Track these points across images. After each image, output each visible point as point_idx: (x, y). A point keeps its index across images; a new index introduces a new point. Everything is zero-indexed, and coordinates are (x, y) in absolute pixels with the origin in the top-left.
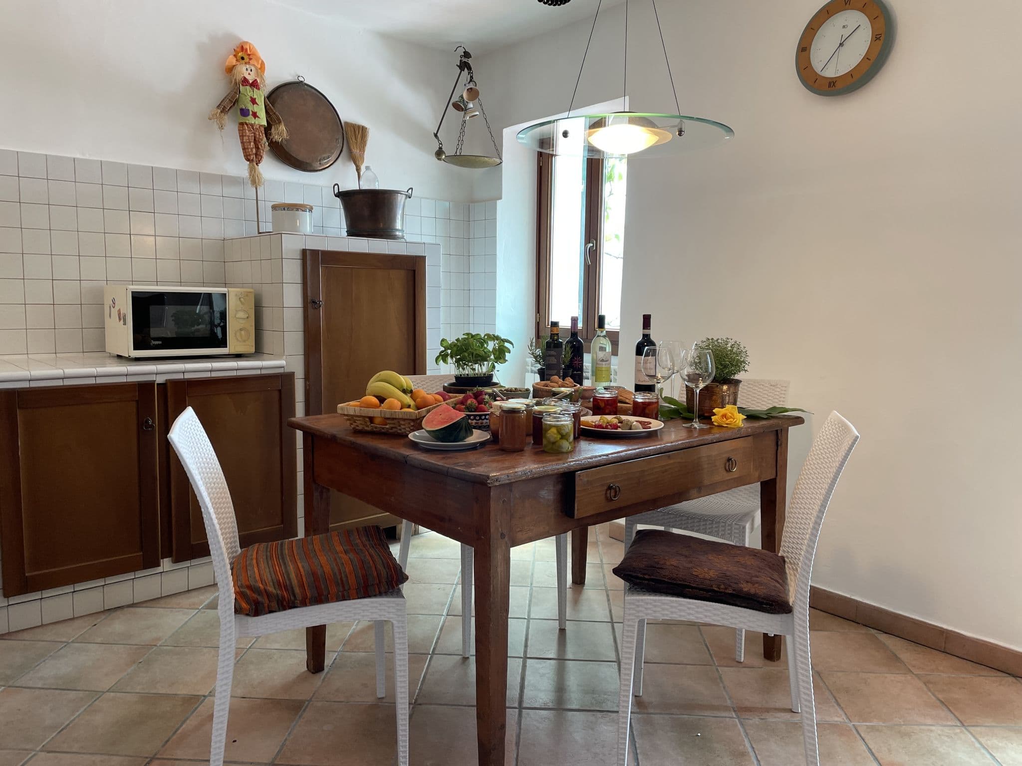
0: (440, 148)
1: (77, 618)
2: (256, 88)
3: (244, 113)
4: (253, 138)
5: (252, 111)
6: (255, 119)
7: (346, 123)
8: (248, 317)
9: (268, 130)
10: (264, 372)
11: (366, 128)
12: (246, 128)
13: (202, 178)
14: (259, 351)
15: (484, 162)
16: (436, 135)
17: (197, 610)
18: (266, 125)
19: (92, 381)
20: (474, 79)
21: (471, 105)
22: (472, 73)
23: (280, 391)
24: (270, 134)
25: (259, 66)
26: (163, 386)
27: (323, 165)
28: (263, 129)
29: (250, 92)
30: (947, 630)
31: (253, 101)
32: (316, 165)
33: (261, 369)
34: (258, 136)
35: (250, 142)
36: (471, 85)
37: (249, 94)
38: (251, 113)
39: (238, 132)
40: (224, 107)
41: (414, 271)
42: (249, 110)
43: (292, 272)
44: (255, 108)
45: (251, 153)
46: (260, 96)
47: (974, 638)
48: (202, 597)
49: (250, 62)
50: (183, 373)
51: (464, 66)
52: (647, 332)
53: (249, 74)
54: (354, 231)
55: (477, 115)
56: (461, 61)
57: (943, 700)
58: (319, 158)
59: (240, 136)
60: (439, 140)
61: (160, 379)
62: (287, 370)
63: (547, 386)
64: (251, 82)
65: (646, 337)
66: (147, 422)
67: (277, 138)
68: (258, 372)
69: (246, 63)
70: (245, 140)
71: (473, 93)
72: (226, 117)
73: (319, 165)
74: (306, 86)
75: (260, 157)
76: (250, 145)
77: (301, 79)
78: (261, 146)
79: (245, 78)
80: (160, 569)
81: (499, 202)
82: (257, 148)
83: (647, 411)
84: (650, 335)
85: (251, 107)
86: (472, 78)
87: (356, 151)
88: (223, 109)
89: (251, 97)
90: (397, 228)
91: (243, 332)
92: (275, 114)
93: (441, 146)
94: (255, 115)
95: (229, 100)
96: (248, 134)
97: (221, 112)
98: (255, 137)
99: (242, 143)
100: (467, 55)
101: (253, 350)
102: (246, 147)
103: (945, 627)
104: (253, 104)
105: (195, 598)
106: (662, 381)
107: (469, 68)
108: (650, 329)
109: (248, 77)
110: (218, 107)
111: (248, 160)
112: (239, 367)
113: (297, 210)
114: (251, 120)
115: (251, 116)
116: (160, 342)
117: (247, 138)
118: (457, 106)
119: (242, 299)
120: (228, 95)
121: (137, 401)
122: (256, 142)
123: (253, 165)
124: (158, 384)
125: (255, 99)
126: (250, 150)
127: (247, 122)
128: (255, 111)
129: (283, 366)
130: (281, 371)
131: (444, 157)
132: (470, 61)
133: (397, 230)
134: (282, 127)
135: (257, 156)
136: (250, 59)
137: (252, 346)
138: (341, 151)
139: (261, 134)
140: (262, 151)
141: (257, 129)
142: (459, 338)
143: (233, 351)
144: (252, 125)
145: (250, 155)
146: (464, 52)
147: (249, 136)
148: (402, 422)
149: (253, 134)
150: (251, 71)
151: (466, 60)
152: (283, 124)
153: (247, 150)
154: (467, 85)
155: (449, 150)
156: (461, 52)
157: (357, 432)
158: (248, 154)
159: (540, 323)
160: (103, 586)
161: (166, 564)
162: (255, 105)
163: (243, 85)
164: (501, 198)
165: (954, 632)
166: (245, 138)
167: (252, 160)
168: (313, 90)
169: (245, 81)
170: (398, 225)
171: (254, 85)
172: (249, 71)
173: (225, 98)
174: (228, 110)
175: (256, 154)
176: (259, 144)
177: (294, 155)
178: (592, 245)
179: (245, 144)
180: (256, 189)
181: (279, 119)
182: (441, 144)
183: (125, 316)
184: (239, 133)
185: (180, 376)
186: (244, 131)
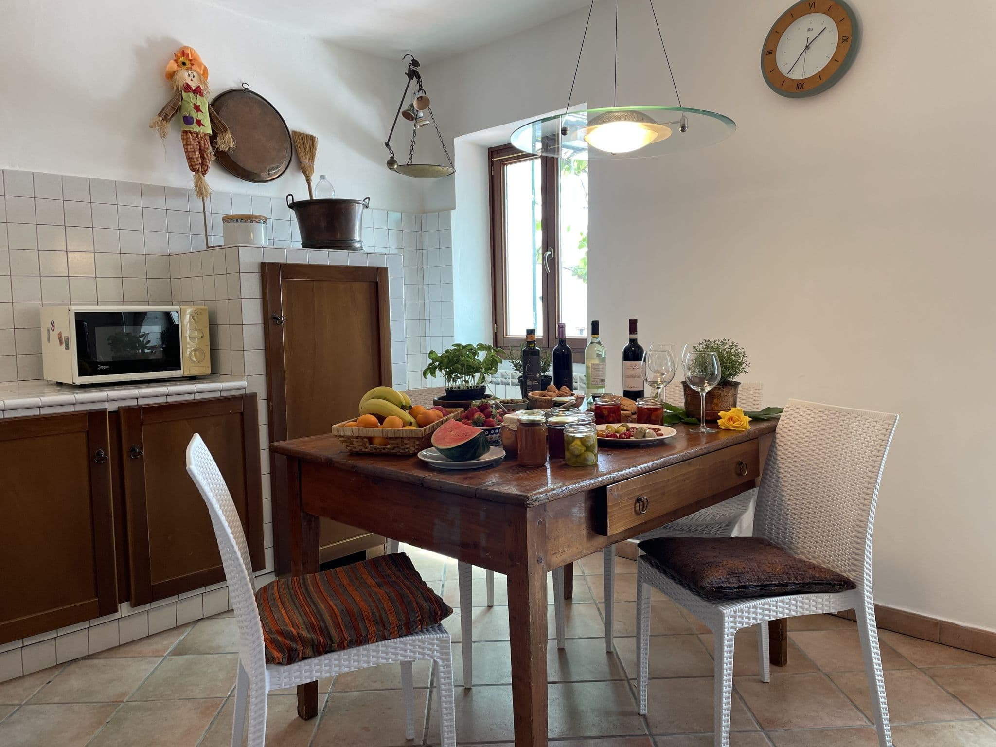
0: (392, 158)
1: (28, 675)
2: (200, 95)
3: (188, 120)
4: (198, 147)
5: (196, 119)
6: (199, 127)
7: (294, 132)
8: (202, 337)
9: (213, 138)
10: (224, 394)
11: (315, 138)
12: (191, 137)
13: (143, 190)
14: (215, 373)
15: (437, 172)
16: (387, 145)
17: (163, 658)
18: (211, 133)
19: (36, 412)
20: (424, 88)
21: (421, 114)
22: (421, 81)
23: (242, 414)
24: (216, 143)
25: (202, 73)
26: (115, 414)
27: (272, 176)
28: (208, 138)
29: (193, 98)
30: (940, 621)
31: (197, 109)
32: (264, 175)
33: (221, 391)
34: (203, 145)
35: (195, 152)
36: (421, 94)
37: (192, 101)
38: (195, 121)
39: (181, 140)
40: (166, 114)
41: (377, 283)
42: (192, 118)
43: (251, 286)
44: (200, 116)
45: (196, 163)
46: (204, 103)
47: (969, 628)
48: (165, 643)
49: (192, 67)
50: (137, 399)
51: (413, 74)
52: (633, 336)
53: (192, 80)
54: (309, 243)
55: (428, 124)
56: (409, 69)
57: (953, 693)
58: (268, 169)
59: (184, 145)
60: (390, 149)
61: (112, 407)
62: (248, 391)
63: (544, 396)
64: (194, 88)
65: (633, 341)
66: (99, 454)
67: (223, 147)
68: (218, 395)
69: (188, 69)
70: (189, 150)
71: (424, 102)
72: (168, 125)
73: (268, 176)
74: (251, 94)
75: (206, 167)
76: (196, 154)
77: (246, 86)
78: (207, 155)
79: (187, 84)
80: (117, 615)
81: (453, 212)
82: (203, 158)
83: (653, 418)
84: (637, 339)
85: (195, 115)
86: (422, 87)
87: (305, 161)
88: (165, 116)
89: (195, 104)
90: (355, 239)
91: (197, 352)
92: (220, 121)
93: (392, 155)
94: (199, 123)
95: (172, 107)
96: (192, 143)
97: (163, 120)
99: (187, 152)
100: (415, 63)
101: (208, 371)
102: (191, 156)
103: (939, 618)
104: (197, 112)
105: (158, 644)
106: (662, 386)
107: (418, 77)
108: (637, 334)
109: (190, 83)
110: (160, 114)
111: (193, 170)
112: (197, 390)
113: (252, 221)
115: (195, 124)
116: (108, 367)
117: (192, 147)
118: (407, 115)
119: (195, 317)
120: (169, 103)
121: (87, 432)
122: (202, 151)
123: (199, 176)
124: (109, 412)
125: (199, 106)
126: (195, 160)
127: (191, 130)
128: (200, 118)
129: (244, 386)
130: (242, 392)
131: (396, 166)
132: (418, 69)
133: (356, 241)
134: (229, 136)
135: (203, 167)
136: (192, 64)
137: (208, 367)
138: (290, 161)
139: (206, 143)
140: (208, 161)
141: (202, 137)
142: (448, 349)
143: (188, 374)
144: (197, 134)
145: (195, 165)
146: (412, 61)
147: (193, 145)
148: (406, 441)
149: (198, 143)
150: (194, 77)
151: (415, 68)
153: (192, 160)
154: (417, 94)
155: (401, 159)
156: (409, 60)
157: (354, 454)
158: (193, 163)
159: (498, 333)
160: (55, 638)
161: (124, 608)
162: (199, 113)
163: (185, 92)
164: (454, 208)
165: (949, 623)
166: (189, 147)
167: (198, 170)
168: (259, 98)
169: (187, 87)
170: (356, 237)
171: (197, 91)
172: (191, 77)
173: (167, 105)
174: (171, 118)
175: (202, 164)
176: (205, 154)
177: (241, 165)
178: (550, 253)
179: (190, 153)
180: (203, 200)
181: (225, 128)
182: (393, 153)
183: (68, 339)
184: (183, 142)
185: (134, 403)
186: (188, 140)
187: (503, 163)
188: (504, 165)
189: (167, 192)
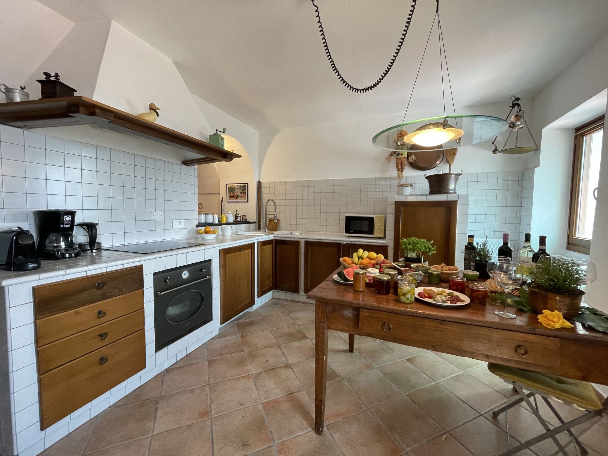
3: (398, 155)
6: (402, 156)
8: (381, 225)
9: (407, 158)
10: (378, 244)
11: (457, 149)
12: (398, 159)
13: (383, 179)
16: (494, 143)
21: (518, 123)
24: (408, 160)
28: (405, 159)
29: (401, 147)
33: (377, 243)
35: (400, 164)
36: (519, 113)
38: (400, 154)
39: (395, 162)
40: (391, 154)
41: (450, 208)
43: (391, 209)
46: (405, 148)
51: (515, 105)
54: (432, 192)
55: (523, 127)
56: (512, 103)
60: (495, 145)
61: (344, 243)
62: (387, 245)
67: (411, 160)
68: (376, 244)
69: (401, 138)
72: (392, 158)
75: (403, 168)
78: (404, 164)
81: (536, 169)
82: (402, 166)
86: (520, 109)
87: (449, 159)
89: (401, 149)
91: (379, 230)
93: (496, 147)
94: (402, 154)
95: (393, 152)
97: (390, 156)
98: (401, 162)
99: (396, 165)
100: (517, 99)
101: (382, 237)
107: (518, 105)
109: (401, 142)
111: (398, 170)
113: (403, 186)
114: (400, 156)
115: (400, 155)
116: (353, 232)
119: (379, 219)
121: (337, 248)
122: (402, 164)
123: (400, 172)
130: (385, 244)
131: (497, 152)
132: (519, 102)
136: (403, 136)
137: (382, 235)
138: (442, 160)
139: (404, 161)
140: (404, 166)
141: (403, 159)
143: (376, 236)
144: (401, 158)
146: (515, 99)
147: (399, 162)
151: (516, 102)
152: (413, 155)
156: (513, 99)
158: (398, 168)
159: (569, 235)
163: (398, 146)
164: (538, 166)
166: (397, 163)
167: (400, 170)
171: (403, 144)
172: (401, 140)
174: (393, 155)
175: (401, 168)
179: (398, 166)
180: (400, 179)
185: (350, 242)
186: (397, 161)
187: (583, 135)
188: (583, 136)
189: (391, 178)
